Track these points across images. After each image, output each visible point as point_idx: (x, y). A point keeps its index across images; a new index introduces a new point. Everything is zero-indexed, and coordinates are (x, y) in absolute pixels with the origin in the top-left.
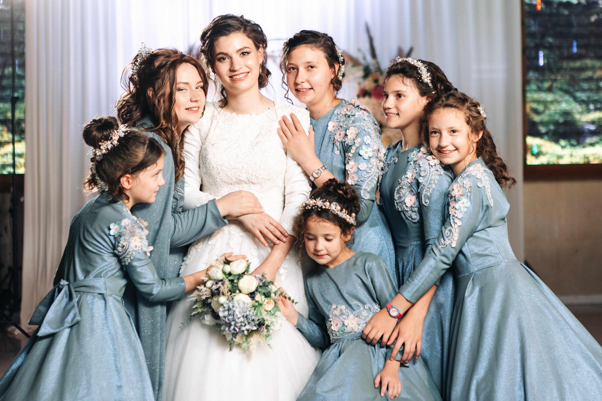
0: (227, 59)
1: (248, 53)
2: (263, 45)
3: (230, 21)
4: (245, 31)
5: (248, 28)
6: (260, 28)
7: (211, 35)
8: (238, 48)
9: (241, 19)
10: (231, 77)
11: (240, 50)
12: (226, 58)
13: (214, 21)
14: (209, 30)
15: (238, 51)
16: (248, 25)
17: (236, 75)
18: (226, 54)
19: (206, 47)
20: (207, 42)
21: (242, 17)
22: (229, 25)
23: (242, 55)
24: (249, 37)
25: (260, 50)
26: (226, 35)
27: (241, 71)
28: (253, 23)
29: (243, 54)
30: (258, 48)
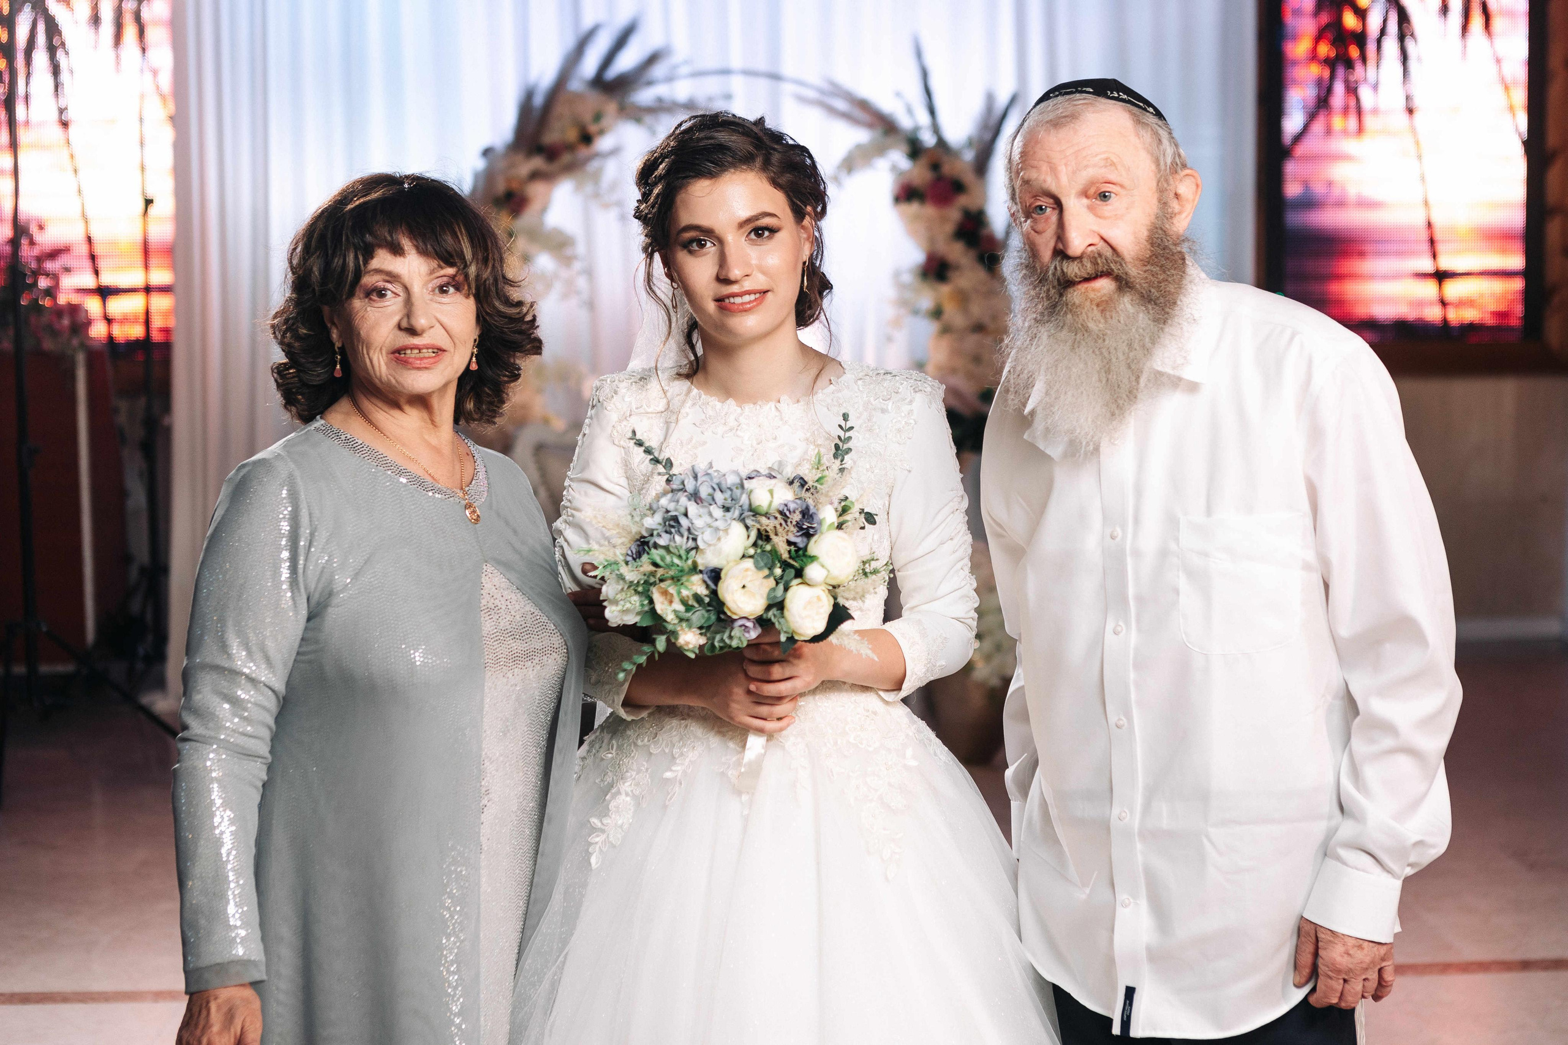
0: (709, 244)
1: (773, 231)
2: (815, 209)
3: (723, 136)
4: (766, 166)
5: (776, 157)
6: (811, 157)
7: (669, 171)
8: (744, 213)
9: (754, 128)
10: (719, 300)
11: (749, 221)
12: (705, 240)
13: (678, 132)
14: (663, 156)
15: (742, 225)
16: (775, 149)
17: (734, 295)
18: (709, 232)
19: (653, 207)
20: (656, 191)
21: (761, 121)
22: (722, 148)
23: (753, 236)
24: (775, 183)
25: (807, 221)
26: (711, 175)
27: (747, 285)
28: (791, 142)
29: (759, 231)
30: (799, 215)
